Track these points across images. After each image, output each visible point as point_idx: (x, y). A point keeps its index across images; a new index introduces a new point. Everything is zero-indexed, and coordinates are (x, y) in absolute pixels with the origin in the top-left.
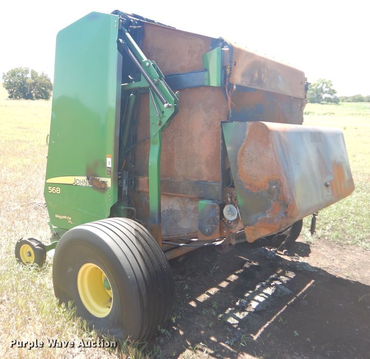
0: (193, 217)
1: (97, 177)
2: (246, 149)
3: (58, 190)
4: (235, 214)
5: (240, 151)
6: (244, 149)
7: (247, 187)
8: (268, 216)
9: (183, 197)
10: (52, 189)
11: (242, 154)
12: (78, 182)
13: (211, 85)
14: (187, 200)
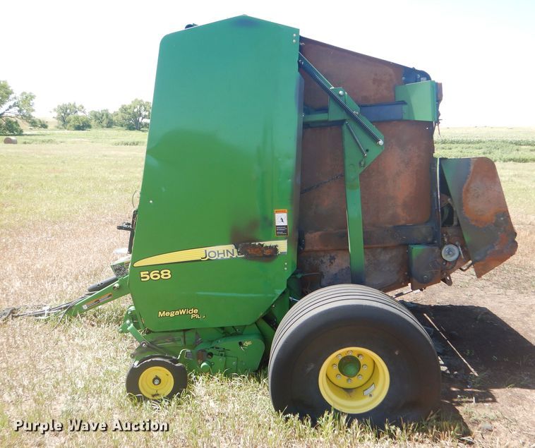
0: (388, 268)
1: (256, 242)
2: (472, 185)
3: (166, 274)
4: (454, 254)
5: (465, 187)
6: (469, 185)
7: (473, 223)
8: (497, 248)
9: (372, 248)
10: (149, 274)
11: (467, 190)
12: (212, 255)
13: (417, 119)
14: (379, 250)
